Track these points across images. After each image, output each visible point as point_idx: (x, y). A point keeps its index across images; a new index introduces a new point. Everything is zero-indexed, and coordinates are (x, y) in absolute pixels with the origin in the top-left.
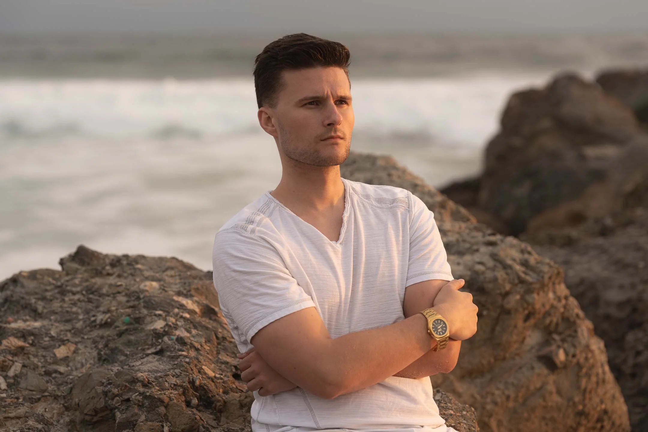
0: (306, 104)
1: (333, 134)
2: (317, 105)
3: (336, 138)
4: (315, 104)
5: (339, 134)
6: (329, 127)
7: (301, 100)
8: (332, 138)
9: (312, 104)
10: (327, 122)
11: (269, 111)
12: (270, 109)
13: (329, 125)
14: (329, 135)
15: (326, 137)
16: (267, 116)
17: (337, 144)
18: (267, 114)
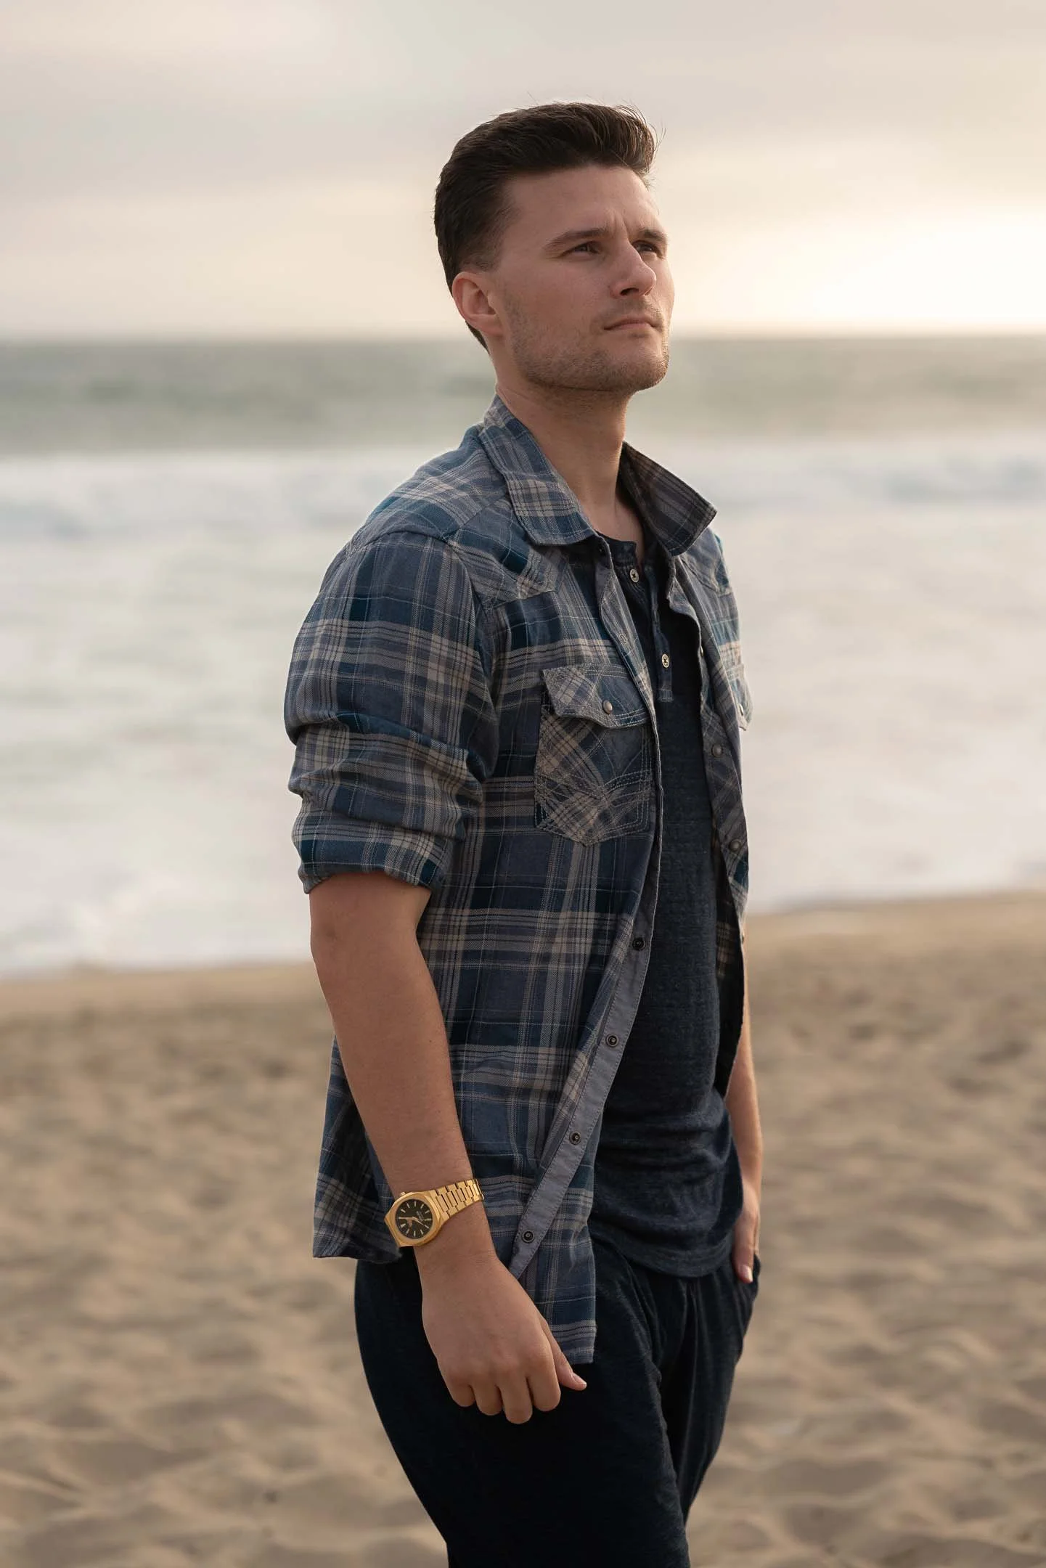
0: (569, 252)
1: (633, 314)
2: (593, 251)
3: (641, 322)
4: (589, 249)
5: (648, 315)
6: (625, 298)
7: (558, 242)
8: (632, 322)
9: (582, 250)
10: (621, 286)
11: (480, 278)
12: (482, 273)
13: (625, 292)
14: (625, 316)
15: (619, 318)
16: (476, 291)
17: (645, 336)
18: (475, 285)
